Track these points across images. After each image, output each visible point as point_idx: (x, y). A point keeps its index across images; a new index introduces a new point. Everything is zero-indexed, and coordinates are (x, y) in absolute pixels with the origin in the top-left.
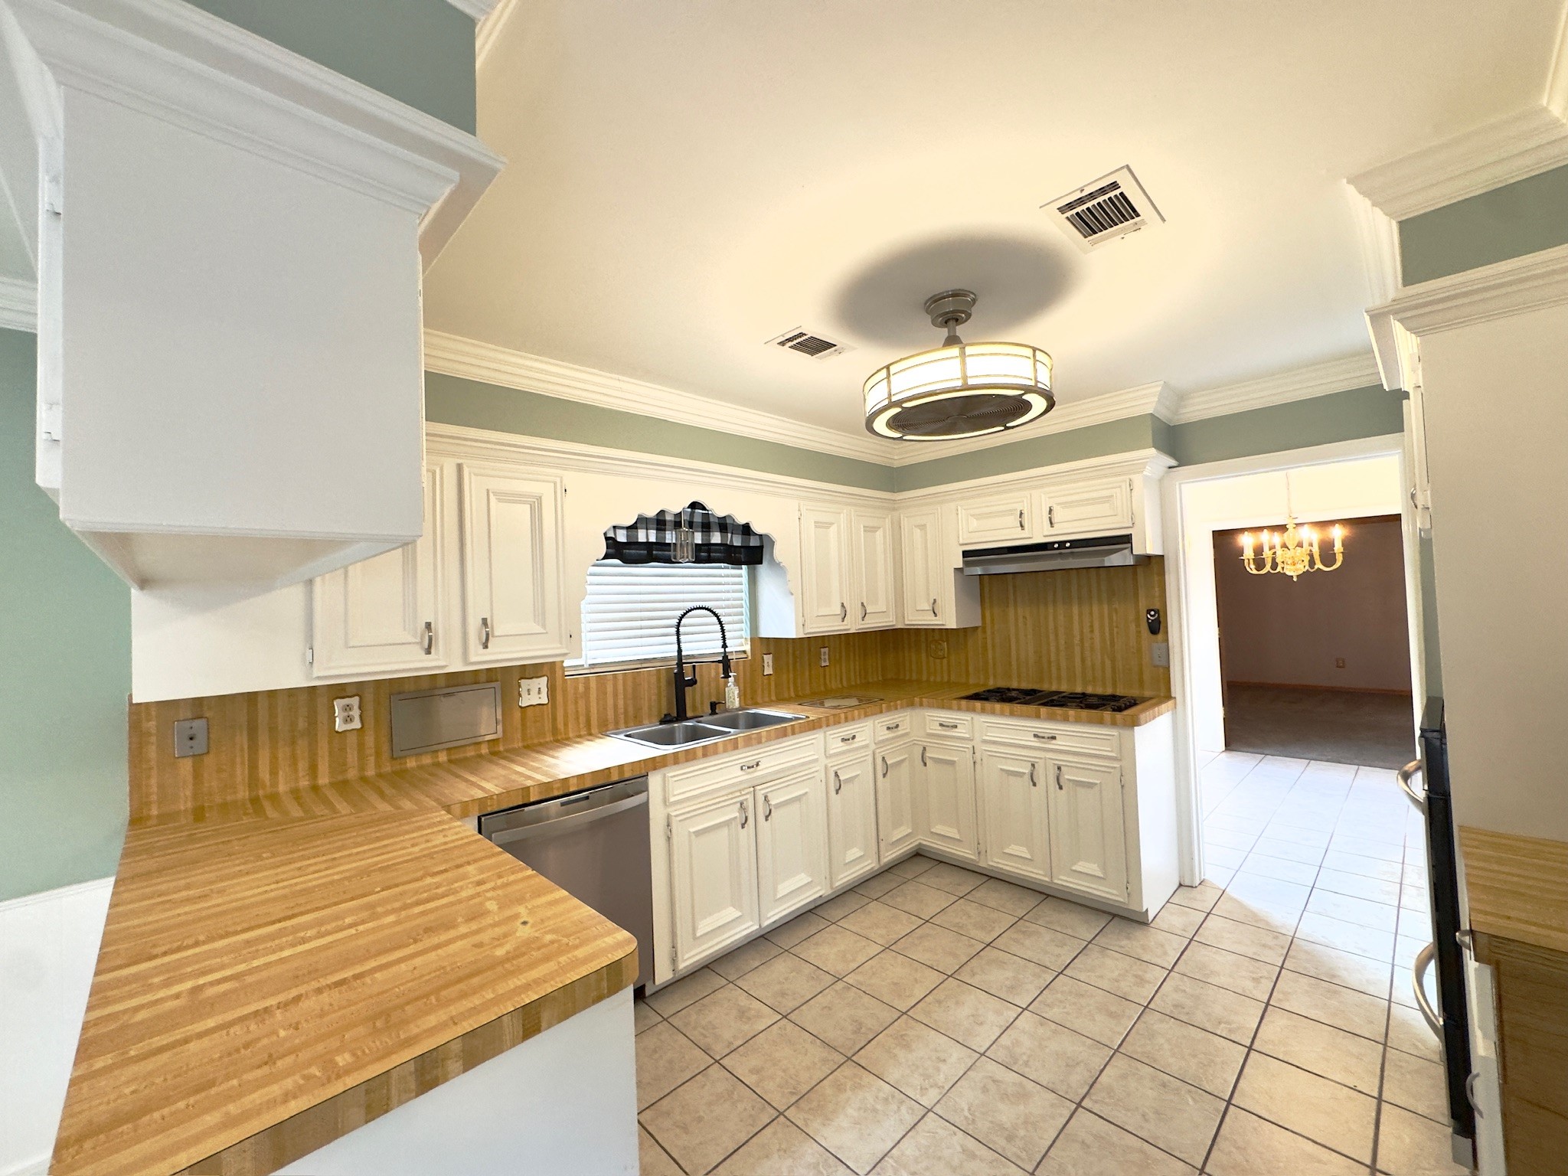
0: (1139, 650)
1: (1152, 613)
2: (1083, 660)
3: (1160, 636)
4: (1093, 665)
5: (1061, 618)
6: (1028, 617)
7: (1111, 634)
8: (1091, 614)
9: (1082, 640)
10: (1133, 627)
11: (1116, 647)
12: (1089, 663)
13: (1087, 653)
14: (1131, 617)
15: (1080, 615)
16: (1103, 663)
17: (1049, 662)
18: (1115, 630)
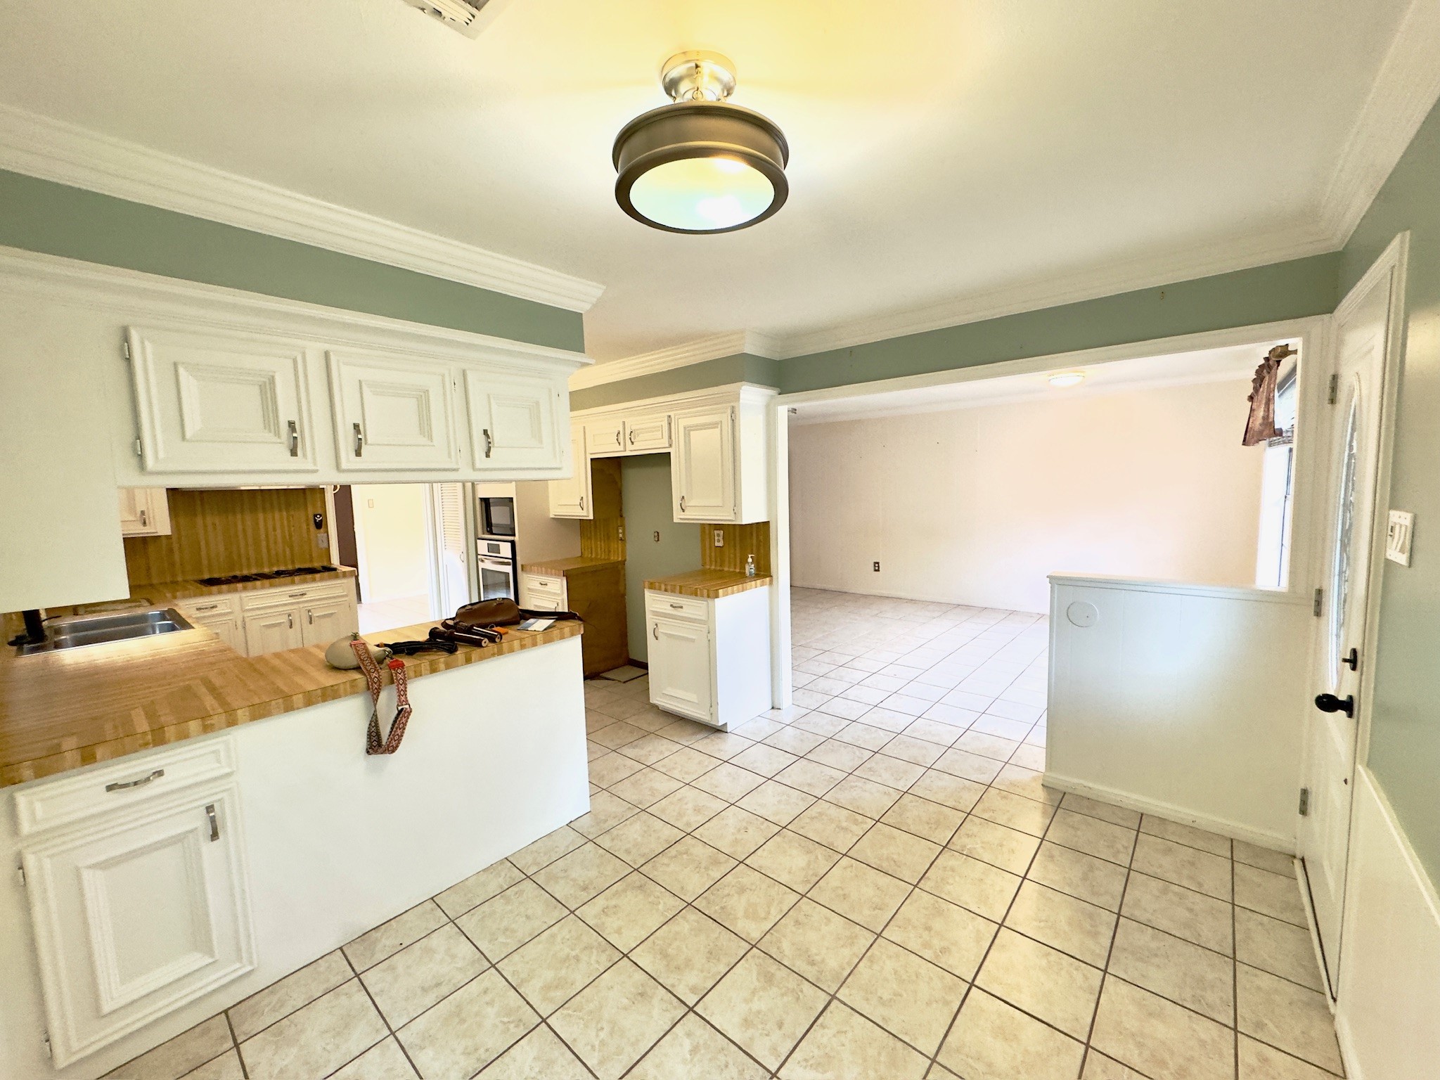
0: (309, 539)
1: (318, 516)
2: (269, 550)
3: (322, 530)
4: (277, 554)
5: (249, 523)
6: (217, 524)
7: (289, 531)
8: (274, 519)
9: (267, 536)
10: (305, 526)
11: (293, 539)
12: (273, 552)
13: (272, 546)
14: (303, 519)
15: (265, 521)
16: (284, 551)
17: (239, 555)
18: (292, 529)
